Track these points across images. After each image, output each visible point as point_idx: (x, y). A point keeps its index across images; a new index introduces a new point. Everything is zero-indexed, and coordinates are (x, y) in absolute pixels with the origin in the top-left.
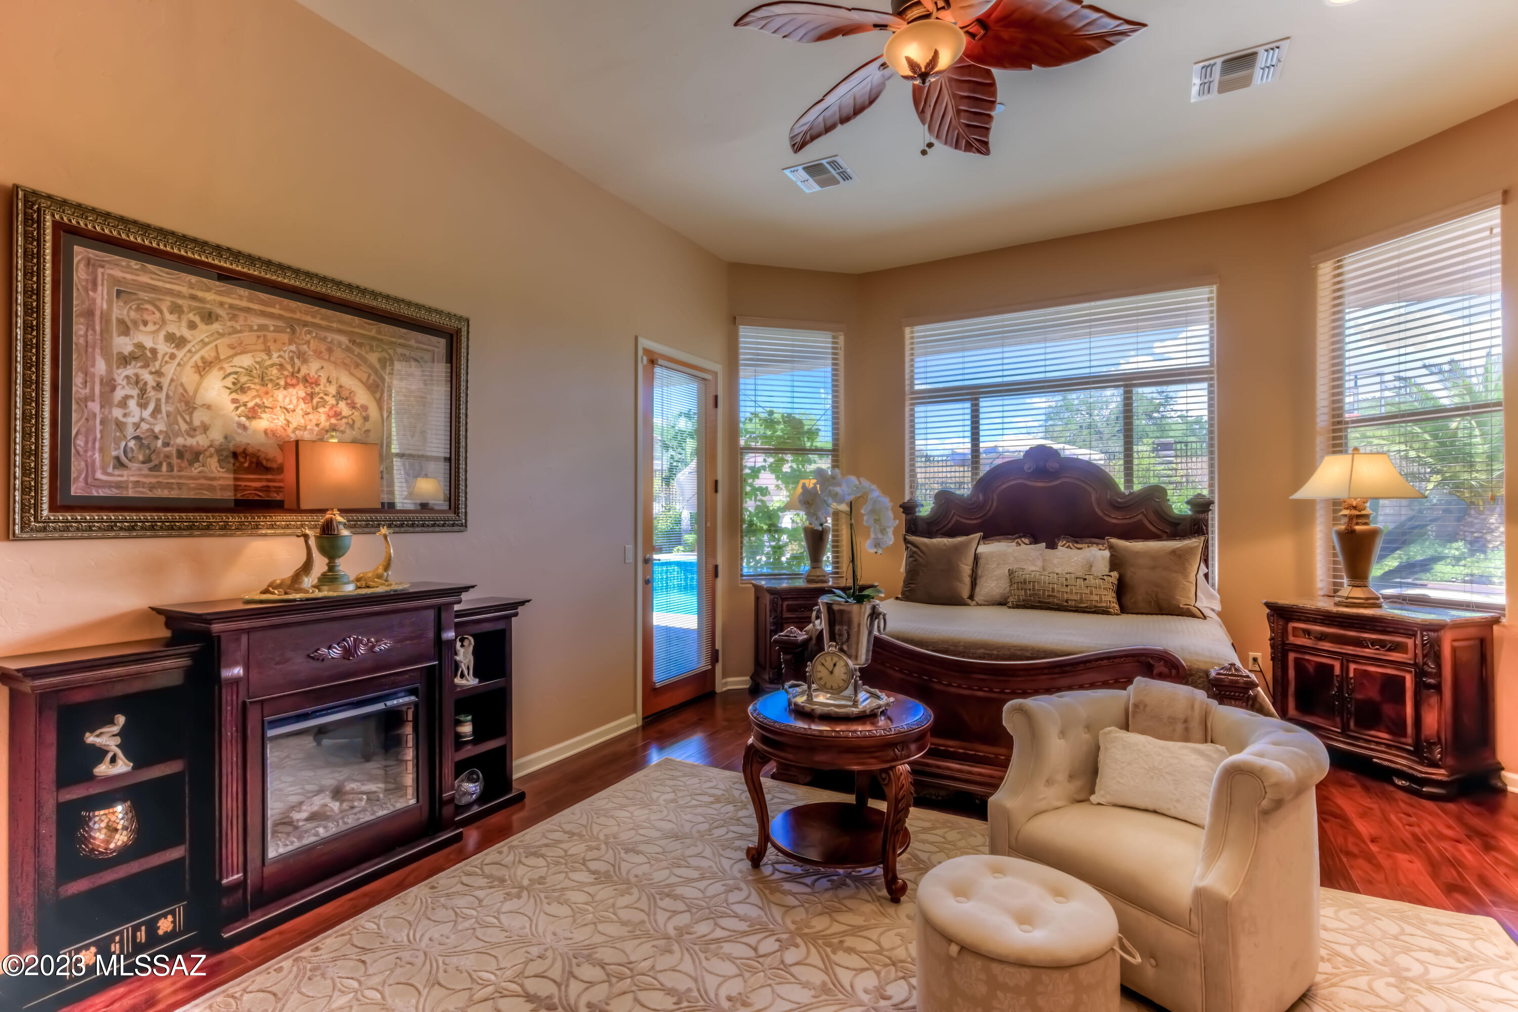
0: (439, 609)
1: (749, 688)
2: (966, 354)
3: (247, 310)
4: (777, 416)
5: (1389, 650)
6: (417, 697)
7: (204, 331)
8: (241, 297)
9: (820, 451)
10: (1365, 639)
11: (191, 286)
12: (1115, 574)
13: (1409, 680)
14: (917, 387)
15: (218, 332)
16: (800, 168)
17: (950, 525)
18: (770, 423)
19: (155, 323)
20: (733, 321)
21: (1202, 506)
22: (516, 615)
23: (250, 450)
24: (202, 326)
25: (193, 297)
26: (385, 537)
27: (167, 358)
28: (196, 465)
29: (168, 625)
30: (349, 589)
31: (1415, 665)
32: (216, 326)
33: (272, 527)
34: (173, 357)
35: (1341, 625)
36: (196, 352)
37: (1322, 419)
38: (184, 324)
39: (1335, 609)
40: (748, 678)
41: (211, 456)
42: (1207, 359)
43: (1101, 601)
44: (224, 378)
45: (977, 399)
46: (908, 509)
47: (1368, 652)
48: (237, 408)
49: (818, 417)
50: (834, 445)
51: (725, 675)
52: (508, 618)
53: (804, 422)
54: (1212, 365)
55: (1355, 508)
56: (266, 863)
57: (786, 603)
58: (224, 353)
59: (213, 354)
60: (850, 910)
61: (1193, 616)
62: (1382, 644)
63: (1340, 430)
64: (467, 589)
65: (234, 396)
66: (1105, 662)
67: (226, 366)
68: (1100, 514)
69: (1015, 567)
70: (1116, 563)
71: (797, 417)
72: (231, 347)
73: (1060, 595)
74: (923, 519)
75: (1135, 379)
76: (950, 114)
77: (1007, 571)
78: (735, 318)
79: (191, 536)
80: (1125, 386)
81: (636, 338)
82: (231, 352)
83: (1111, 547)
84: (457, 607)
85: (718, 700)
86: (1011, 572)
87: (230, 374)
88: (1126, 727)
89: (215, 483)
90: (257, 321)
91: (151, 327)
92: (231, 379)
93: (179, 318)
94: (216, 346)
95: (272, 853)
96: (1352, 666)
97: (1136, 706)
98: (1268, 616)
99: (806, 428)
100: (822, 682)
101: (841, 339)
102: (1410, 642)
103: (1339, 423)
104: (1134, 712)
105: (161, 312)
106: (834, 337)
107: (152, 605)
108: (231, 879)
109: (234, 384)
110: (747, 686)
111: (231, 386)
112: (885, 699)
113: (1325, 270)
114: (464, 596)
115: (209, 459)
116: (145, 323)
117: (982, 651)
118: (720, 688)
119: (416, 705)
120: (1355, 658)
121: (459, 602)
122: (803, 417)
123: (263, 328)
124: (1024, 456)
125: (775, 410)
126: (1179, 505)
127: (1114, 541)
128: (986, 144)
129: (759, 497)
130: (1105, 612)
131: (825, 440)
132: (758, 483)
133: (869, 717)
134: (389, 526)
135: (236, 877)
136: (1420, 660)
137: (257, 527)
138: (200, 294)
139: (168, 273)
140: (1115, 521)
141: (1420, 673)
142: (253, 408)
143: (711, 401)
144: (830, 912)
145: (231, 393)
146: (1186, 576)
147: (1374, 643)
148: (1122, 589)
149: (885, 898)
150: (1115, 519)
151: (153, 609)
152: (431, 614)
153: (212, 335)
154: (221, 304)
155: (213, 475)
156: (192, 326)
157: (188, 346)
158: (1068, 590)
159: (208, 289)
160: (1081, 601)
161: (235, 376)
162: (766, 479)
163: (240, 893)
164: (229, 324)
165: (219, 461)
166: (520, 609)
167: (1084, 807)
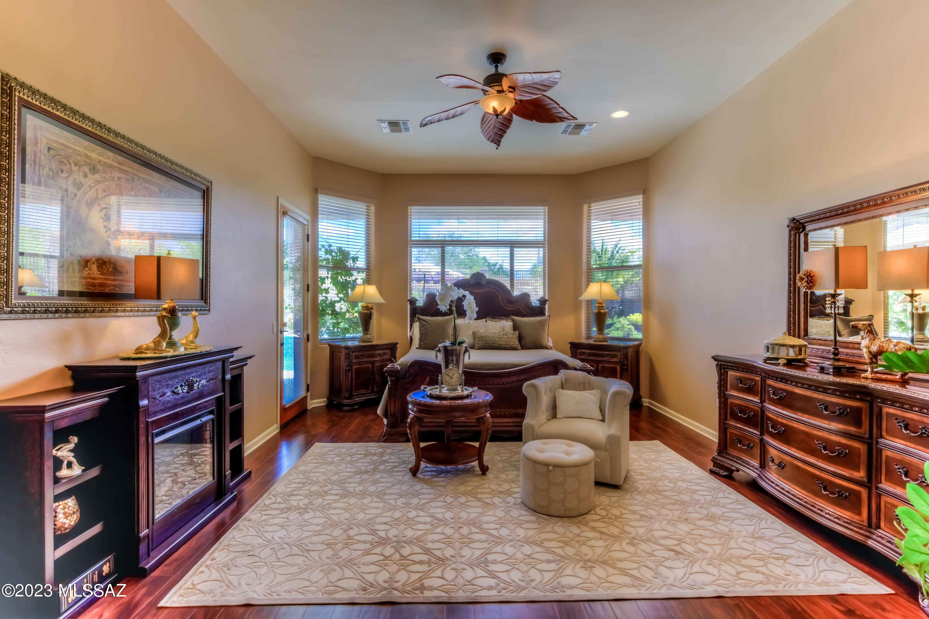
0: (224, 361)
1: (327, 405)
2: (421, 221)
3: (111, 166)
4: (334, 248)
5: (612, 357)
6: (214, 415)
7: (92, 178)
8: (109, 158)
9: (359, 270)
10: (605, 354)
11: (86, 148)
12: (517, 332)
13: (618, 368)
14: (413, 239)
15: (98, 180)
16: (387, 122)
17: (433, 311)
18: (329, 252)
19: (67, 172)
20: (316, 191)
21: (543, 302)
22: (246, 364)
23: (112, 260)
24: (90, 176)
25: (87, 156)
26: (194, 318)
27: (72, 196)
28: (86, 269)
29: (73, 377)
30: (182, 350)
31: (621, 362)
32: (97, 176)
33: (124, 311)
34: (75, 195)
35: (597, 349)
36: (87, 193)
37: (584, 268)
38: (81, 173)
39: (595, 343)
40: (326, 399)
41: (93, 263)
42: (542, 238)
43: (514, 344)
44: (100, 211)
45: (444, 247)
46: (412, 302)
47: (605, 359)
48: (106, 232)
49: (358, 250)
50: (367, 266)
51: (311, 399)
52: (242, 366)
53: (351, 253)
54: (544, 241)
55: (600, 303)
56: (155, 523)
57: (354, 354)
58: (101, 194)
59: (95, 195)
60: (469, 481)
61: (548, 349)
62: (610, 355)
63: (590, 272)
64: (236, 349)
65: (105, 223)
66: (540, 367)
67: (101, 203)
68: (503, 305)
69: (475, 330)
70: (516, 327)
71: (347, 249)
72: (104, 191)
73: (498, 343)
74: (419, 307)
75: (516, 244)
76: (492, 127)
77: (471, 332)
78: (317, 189)
79: (84, 317)
80: (511, 247)
81: (278, 198)
82: (104, 194)
83: (513, 321)
84: (231, 360)
85: (308, 413)
86: (474, 333)
87: (104, 209)
88: (563, 388)
89: (96, 281)
90: (117, 174)
91: (65, 175)
92: (103, 212)
93: (79, 170)
94: (97, 189)
95: (157, 516)
96: (600, 365)
97: (566, 380)
98: (570, 348)
99: (351, 255)
100: (447, 383)
101: (373, 208)
102: (619, 354)
103: (589, 269)
104: (566, 383)
105: (70, 164)
106: (367, 206)
107: (66, 364)
108: (143, 533)
109: (105, 215)
110: (325, 404)
111: (103, 217)
112: (471, 390)
113: (586, 207)
114: (235, 353)
115: (92, 265)
116: (62, 171)
117: (487, 367)
118: (309, 407)
119: (213, 420)
120: (601, 362)
121: (232, 357)
122: (350, 249)
123: (119, 178)
124: (471, 277)
125: (333, 244)
126: (534, 301)
127: (514, 317)
128: (500, 141)
129: (324, 295)
130: (515, 349)
131: (361, 263)
132: (324, 286)
133: (467, 397)
134: (196, 310)
135: (145, 532)
136: (622, 360)
137: (117, 311)
138: (89, 154)
139: (74, 139)
140: (509, 309)
141: (622, 366)
142: (114, 232)
143: (306, 238)
144: (463, 484)
145: (104, 221)
146: (544, 331)
147: (608, 355)
148: (520, 338)
149: (480, 474)
150: (509, 308)
151: (66, 366)
152: (220, 364)
153: (94, 182)
154: (100, 161)
155: (94, 276)
156: (85, 176)
157: (84, 188)
158: (501, 340)
159: (93, 151)
160: (506, 345)
161: (105, 210)
162: (328, 284)
163: (147, 540)
164: (103, 175)
165: (97, 267)
166: (249, 361)
167: (554, 420)
